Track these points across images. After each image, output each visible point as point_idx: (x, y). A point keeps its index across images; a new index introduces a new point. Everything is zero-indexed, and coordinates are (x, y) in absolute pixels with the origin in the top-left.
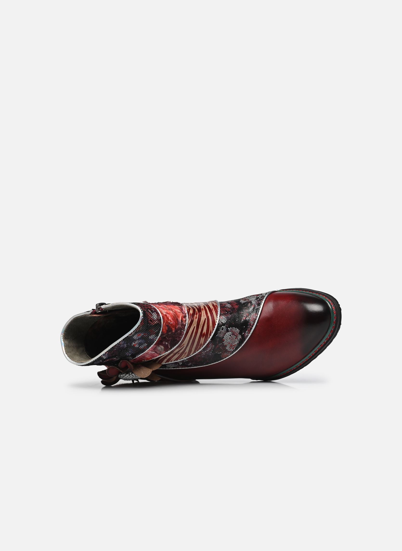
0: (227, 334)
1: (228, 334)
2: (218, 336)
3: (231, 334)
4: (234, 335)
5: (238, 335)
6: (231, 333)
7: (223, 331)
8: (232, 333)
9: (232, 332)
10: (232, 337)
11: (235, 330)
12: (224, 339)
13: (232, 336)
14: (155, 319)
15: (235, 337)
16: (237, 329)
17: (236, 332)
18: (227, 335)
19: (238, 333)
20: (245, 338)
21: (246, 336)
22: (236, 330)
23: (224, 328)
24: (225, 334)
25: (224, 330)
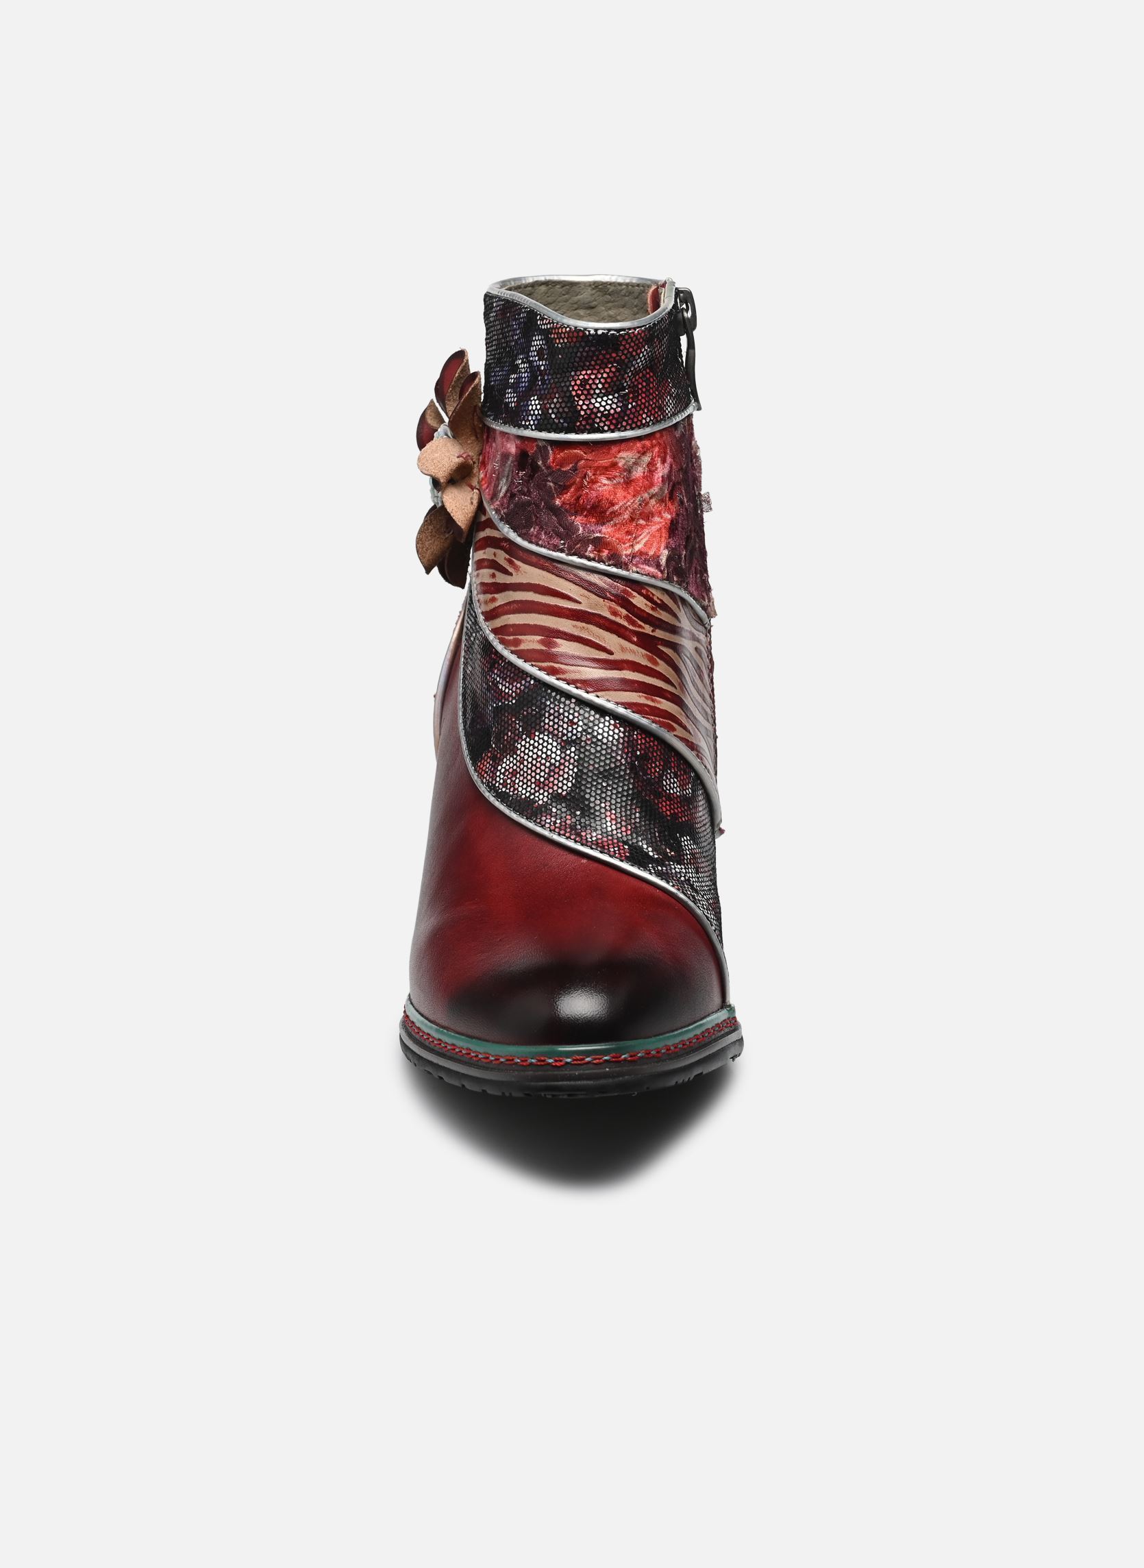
0: (555, 744)
1: (554, 750)
2: (547, 709)
3: (555, 759)
4: (549, 774)
5: (551, 791)
6: (556, 761)
7: (565, 726)
8: (557, 764)
9: (561, 764)
10: (543, 768)
11: (566, 776)
12: (537, 734)
13: (544, 765)
14: (593, 401)
15: (542, 779)
16: (570, 785)
17: (561, 779)
18: (550, 747)
19: (555, 788)
20: (537, 818)
21: (544, 818)
22: (567, 779)
23: (576, 729)
24: (554, 735)
25: (567, 729)
